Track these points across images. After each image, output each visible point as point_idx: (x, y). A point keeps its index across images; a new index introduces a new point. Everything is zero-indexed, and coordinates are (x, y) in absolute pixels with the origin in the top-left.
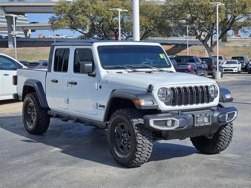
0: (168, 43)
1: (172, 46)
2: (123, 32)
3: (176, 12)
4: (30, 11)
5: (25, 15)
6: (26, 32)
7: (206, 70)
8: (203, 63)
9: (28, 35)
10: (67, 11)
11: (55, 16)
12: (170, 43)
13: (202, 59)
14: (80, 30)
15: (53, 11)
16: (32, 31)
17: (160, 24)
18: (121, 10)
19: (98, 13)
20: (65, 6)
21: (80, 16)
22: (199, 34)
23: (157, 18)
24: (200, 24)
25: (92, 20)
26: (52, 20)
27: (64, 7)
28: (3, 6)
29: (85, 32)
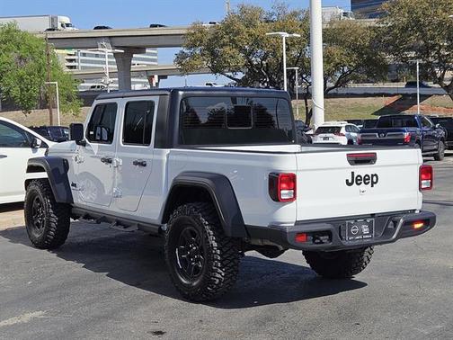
0: (389, 92)
1: (396, 98)
2: (304, 76)
3: (396, 36)
4: (153, 43)
5: (147, 51)
6: (151, 78)
7: (442, 139)
8: (435, 128)
9: (154, 85)
10: (205, 40)
11: (186, 51)
12: (392, 93)
13: (435, 120)
14: (230, 74)
15: (182, 42)
16: (160, 77)
17: (369, 59)
18: (288, 35)
19: (258, 42)
20: (201, 32)
21: (227, 49)
22: (438, 75)
23: (362, 49)
24: (440, 57)
25: (248, 54)
26: (180, 58)
27: (200, 35)
28: (110, 37)
29: (237, 77)
